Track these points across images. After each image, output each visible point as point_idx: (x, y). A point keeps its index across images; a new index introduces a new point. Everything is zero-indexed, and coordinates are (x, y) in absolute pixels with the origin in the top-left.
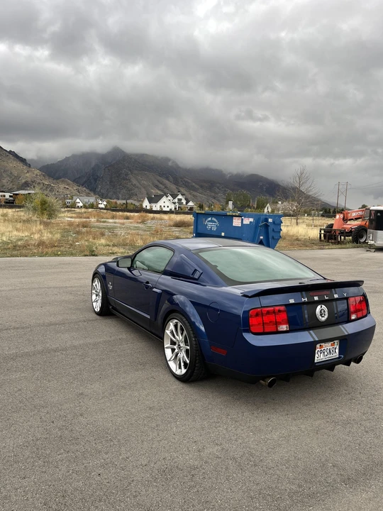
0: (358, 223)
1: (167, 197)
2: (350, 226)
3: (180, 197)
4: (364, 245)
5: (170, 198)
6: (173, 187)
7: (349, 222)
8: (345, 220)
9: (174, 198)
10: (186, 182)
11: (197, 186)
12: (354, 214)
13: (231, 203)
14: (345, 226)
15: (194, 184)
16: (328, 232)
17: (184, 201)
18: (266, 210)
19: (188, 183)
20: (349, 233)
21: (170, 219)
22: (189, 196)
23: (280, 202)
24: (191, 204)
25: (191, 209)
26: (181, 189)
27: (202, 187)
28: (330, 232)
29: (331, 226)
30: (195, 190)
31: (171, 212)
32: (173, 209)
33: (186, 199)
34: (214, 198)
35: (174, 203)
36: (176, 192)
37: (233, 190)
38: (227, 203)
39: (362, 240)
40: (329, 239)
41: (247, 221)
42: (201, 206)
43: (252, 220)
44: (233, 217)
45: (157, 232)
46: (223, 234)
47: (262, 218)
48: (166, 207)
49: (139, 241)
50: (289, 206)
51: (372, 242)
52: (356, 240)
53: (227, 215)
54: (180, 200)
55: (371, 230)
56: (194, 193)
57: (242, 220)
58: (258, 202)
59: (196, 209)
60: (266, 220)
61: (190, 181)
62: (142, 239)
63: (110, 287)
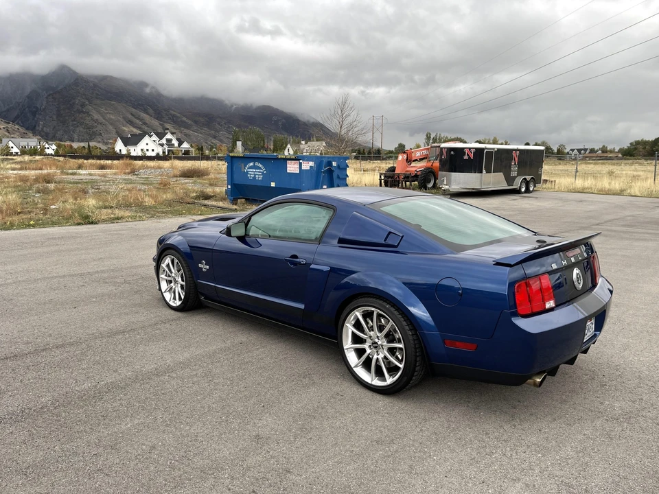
0: (423, 164)
1: (151, 136)
2: (414, 169)
3: (169, 136)
4: (433, 191)
5: (155, 137)
6: (156, 123)
7: (413, 164)
8: (409, 161)
9: (161, 138)
10: (174, 116)
11: (189, 122)
12: (418, 154)
13: (239, 144)
14: (408, 169)
15: (184, 119)
16: (389, 177)
17: (175, 143)
18: (286, 153)
19: (176, 117)
20: (415, 177)
21: (172, 167)
22: (180, 135)
24: (186, 145)
25: (187, 152)
26: (167, 126)
27: (196, 122)
28: (392, 177)
29: (393, 169)
30: (188, 127)
31: (158, 158)
32: (161, 154)
33: (178, 139)
34: (215, 137)
35: (162, 145)
36: (160, 130)
37: (239, 127)
38: (234, 145)
40: (392, 186)
41: (307, 166)
42: (201, 149)
43: (312, 164)
44: (286, 159)
45: (164, 186)
46: (273, 184)
47: (325, 160)
48: (150, 150)
49: (147, 199)
50: (315, 147)
51: (447, 187)
52: (423, 186)
53: (278, 159)
54: (169, 141)
55: (444, 173)
56: (186, 131)
57: (300, 164)
58: (275, 142)
59: (193, 152)
60: (330, 164)
61: (179, 115)
62: (150, 196)
63: (204, 267)
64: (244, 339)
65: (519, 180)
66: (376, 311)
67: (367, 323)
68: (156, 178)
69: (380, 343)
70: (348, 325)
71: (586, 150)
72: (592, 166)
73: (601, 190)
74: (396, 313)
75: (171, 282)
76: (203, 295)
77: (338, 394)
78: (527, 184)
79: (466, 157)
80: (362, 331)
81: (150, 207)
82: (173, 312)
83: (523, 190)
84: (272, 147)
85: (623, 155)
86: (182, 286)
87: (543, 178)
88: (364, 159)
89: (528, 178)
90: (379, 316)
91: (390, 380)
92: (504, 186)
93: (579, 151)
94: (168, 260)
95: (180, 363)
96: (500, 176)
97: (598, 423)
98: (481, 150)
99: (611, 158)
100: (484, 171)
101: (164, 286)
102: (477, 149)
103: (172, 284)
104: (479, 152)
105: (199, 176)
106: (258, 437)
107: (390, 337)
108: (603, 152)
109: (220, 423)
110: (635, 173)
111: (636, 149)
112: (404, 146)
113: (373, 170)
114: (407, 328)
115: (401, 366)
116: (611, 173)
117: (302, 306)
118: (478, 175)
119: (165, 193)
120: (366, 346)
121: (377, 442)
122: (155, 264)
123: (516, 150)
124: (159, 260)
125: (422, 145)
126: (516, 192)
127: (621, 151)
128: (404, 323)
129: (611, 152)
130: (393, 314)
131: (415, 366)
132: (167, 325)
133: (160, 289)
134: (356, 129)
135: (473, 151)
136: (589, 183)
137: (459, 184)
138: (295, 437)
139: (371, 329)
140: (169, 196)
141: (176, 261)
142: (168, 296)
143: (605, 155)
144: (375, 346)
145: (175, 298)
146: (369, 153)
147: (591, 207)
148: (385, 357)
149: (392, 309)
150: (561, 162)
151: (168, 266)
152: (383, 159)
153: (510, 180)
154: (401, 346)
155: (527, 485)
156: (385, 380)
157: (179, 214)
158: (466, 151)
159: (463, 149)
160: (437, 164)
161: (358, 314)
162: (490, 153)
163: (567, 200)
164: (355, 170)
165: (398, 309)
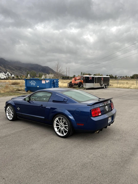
0: (79, 81)
1: (2, 73)
2: (77, 82)
3: (8, 73)
4: (82, 88)
5: (4, 73)
6: (4, 69)
7: (76, 81)
8: (75, 80)
9: (5, 73)
10: (9, 67)
11: (14, 69)
12: (78, 78)
13: (29, 75)
14: (75, 82)
15: (12, 68)
16: (70, 84)
17: (10, 75)
18: (42, 78)
19: (10, 67)
20: (77, 84)
21: (9, 82)
22: (11, 73)
23: (47, 75)
24: (13, 76)
25: (13, 77)
26: (7, 70)
27: (16, 69)
28: (71, 84)
29: (71, 82)
30: (14, 70)
31: (4, 79)
32: (5, 78)
33: (10, 74)
34: (22, 73)
35: (6, 75)
36: (5, 71)
37: (29, 70)
38: (27, 75)
39: (81, 86)
40: (71, 87)
41: (47, 82)
42: (17, 77)
43: (49, 81)
44: (42, 80)
45: (7, 87)
46: (38, 87)
47: (52, 80)
48: (2, 77)
49: (1, 91)
50: (50, 76)
51: (85, 87)
52: (79, 87)
53: (39, 80)
54: (8, 74)
55: (84, 83)
56: (13, 71)
57: (46, 81)
58: (39, 74)
59: (15, 78)
60: (54, 81)
61: (11, 67)
62: (2, 90)
63: (18, 109)
64: (29, 127)
65: (104, 85)
66: (61, 118)
67: (59, 121)
68: (4, 85)
69: (62, 125)
70: (55, 122)
71: (122, 77)
72: (123, 81)
73: (124, 87)
74: (66, 118)
75: (9, 113)
76: (18, 116)
77: (52, 139)
78: (106, 86)
79: (90, 79)
80: (58, 123)
81: (3, 93)
82: (10, 121)
83: (105, 87)
84: (38, 76)
85: (131, 78)
86: (12, 114)
87: (110, 84)
88: (64, 79)
89: (106, 84)
90: (62, 119)
91: (65, 134)
92: (100, 86)
93: (120, 77)
94: (9, 107)
95: (12, 133)
96: (99, 84)
97: (112, 141)
98: (94, 77)
99: (128, 79)
100: (94, 83)
101: (7, 114)
102: (92, 77)
103: (10, 114)
104: (93, 78)
105: (17, 84)
106: (32, 149)
107: (65, 124)
108: (126, 77)
109: (23, 147)
110: (133, 83)
111: (134, 76)
112: (75, 76)
113: (66, 82)
114: (68, 121)
115: (67, 131)
116: (127, 83)
117: (44, 118)
118: (93, 84)
119: (7, 89)
120: (59, 126)
121: (61, 148)
122: (5, 109)
123: (102, 77)
124: (6, 108)
125: (80, 76)
126: (103, 88)
127: (130, 77)
128: (68, 120)
129: (128, 77)
130: (65, 118)
131: (71, 130)
132: (8, 125)
133: (6, 115)
134: (61, 72)
135: (91, 77)
136: (121, 85)
137: (88, 86)
138: (41, 149)
139: (60, 122)
140: (8, 90)
141: (11, 107)
142: (8, 117)
143: (127, 78)
144: (61, 126)
145: (10, 118)
146: (66, 78)
147: (121, 92)
148: (64, 129)
149: (65, 117)
150: (116, 80)
151: (9, 109)
152: (70, 79)
153: (101, 85)
154: (67, 126)
155: (94, 155)
156: (64, 134)
157: (11, 95)
158: (90, 77)
159: (89, 77)
160: (82, 81)
161: (57, 119)
162: (96, 78)
163: (115, 90)
164: (62, 82)
165: (66, 117)
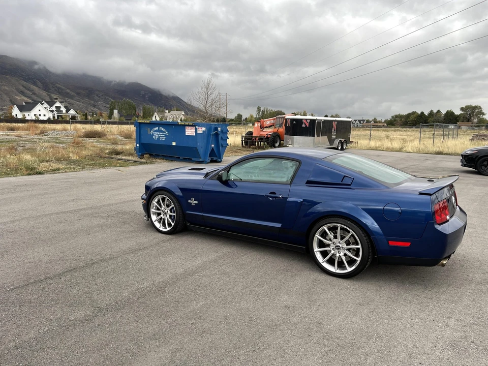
0: (272, 130)
1: (42, 104)
2: (265, 134)
3: (58, 104)
5: (46, 105)
7: (265, 130)
8: (262, 127)
9: (51, 106)
10: (59, 88)
11: (73, 94)
12: (268, 123)
13: (116, 112)
14: (262, 133)
15: (68, 91)
16: (249, 139)
17: (63, 110)
19: (62, 89)
20: (267, 139)
22: (66, 104)
23: (167, 111)
24: (72, 112)
25: (73, 117)
26: (55, 96)
27: (78, 94)
28: (251, 139)
29: (250, 133)
30: (71, 97)
32: (52, 118)
33: (65, 107)
34: (94, 106)
35: (52, 111)
36: (49, 100)
37: (114, 98)
38: (112, 113)
39: (277, 145)
40: (250, 145)
41: (200, 130)
42: (86, 115)
43: (204, 129)
44: (185, 126)
45: (77, 144)
46: (174, 144)
47: (213, 127)
48: (42, 115)
51: (291, 146)
52: (273, 145)
53: (178, 125)
54: (57, 108)
55: (289, 136)
56: (69, 100)
57: (196, 130)
58: (144, 109)
59: (79, 118)
60: (216, 129)
63: (193, 202)
65: (337, 142)
71: (364, 121)
73: (388, 149)
78: (342, 144)
79: (304, 126)
83: (340, 148)
84: (142, 114)
85: (388, 125)
87: (351, 140)
89: (343, 140)
92: (328, 145)
93: (360, 121)
96: (325, 139)
98: (314, 121)
99: (380, 127)
100: (316, 136)
102: (311, 120)
105: (100, 137)
108: (375, 122)
111: (395, 120)
116: (387, 137)
118: (312, 138)
119: (82, 150)
127: (386, 121)
129: (380, 122)
135: (308, 121)
136: (378, 143)
137: (299, 144)
143: (376, 124)
153: (331, 141)
157: (103, 166)
158: (304, 121)
160: (283, 130)
162: (319, 123)
